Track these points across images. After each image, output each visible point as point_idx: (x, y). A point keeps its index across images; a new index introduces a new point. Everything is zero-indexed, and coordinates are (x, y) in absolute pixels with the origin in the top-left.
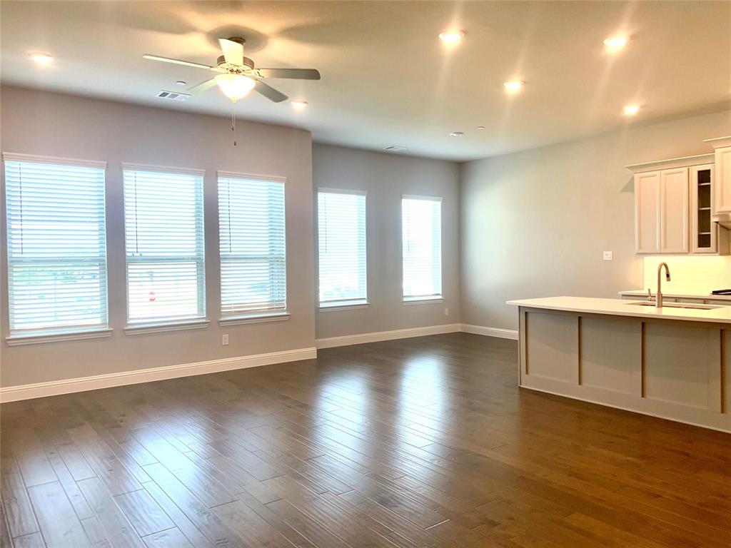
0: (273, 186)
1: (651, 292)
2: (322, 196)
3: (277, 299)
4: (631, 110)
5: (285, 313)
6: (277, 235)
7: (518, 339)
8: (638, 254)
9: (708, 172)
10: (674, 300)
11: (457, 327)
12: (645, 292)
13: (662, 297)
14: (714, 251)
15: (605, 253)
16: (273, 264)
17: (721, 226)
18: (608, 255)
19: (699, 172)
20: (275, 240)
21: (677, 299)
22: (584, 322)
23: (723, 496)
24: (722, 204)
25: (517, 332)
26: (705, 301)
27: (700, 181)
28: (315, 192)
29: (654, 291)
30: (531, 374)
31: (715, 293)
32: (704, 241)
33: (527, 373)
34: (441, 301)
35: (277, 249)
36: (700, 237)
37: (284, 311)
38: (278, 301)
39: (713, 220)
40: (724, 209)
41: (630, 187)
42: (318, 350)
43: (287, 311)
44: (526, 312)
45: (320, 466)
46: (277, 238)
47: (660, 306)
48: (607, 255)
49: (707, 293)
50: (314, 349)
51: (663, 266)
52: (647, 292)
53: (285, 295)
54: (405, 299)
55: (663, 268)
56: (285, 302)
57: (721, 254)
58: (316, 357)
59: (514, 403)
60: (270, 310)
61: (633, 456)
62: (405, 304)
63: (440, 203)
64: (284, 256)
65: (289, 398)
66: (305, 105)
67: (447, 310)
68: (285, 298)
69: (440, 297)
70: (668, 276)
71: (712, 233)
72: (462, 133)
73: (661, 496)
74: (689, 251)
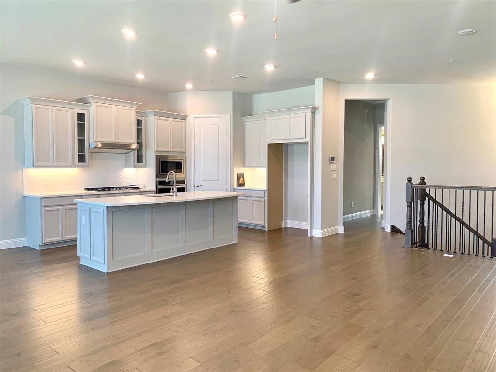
8: (35, 166)
9: (84, 115)
14: (87, 165)
19: (78, 114)
27: (79, 120)
33: (113, 260)
36: (79, 155)
44: (112, 212)
71: (86, 154)
74: (74, 165)
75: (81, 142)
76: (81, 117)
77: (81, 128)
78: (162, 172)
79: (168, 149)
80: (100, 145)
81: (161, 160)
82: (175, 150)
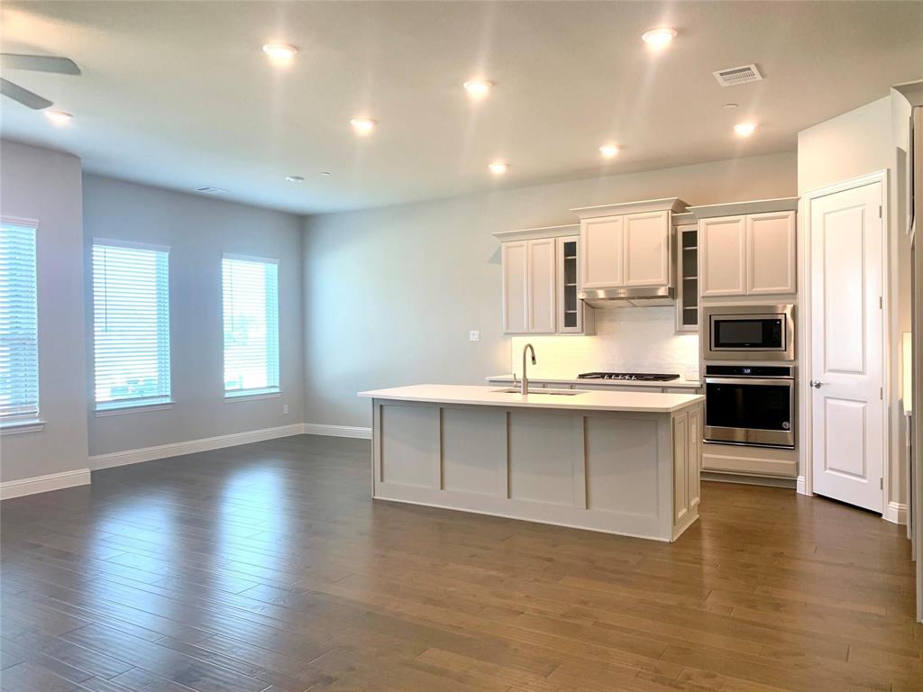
0: (18, 232)
1: (517, 377)
2: (98, 251)
3: (23, 400)
4: (498, 169)
5: (37, 421)
6: (23, 305)
7: (371, 438)
8: (506, 334)
9: (574, 244)
10: (542, 385)
11: (300, 428)
12: (510, 377)
13: (528, 382)
14: (580, 331)
15: (471, 332)
16: (16, 349)
17: (586, 303)
18: (474, 336)
19: (566, 244)
20: (21, 312)
21: (544, 384)
22: (447, 414)
23: (585, 603)
24: (587, 281)
25: (370, 429)
26: (572, 385)
27: (566, 254)
28: (88, 244)
29: (520, 376)
30: (386, 480)
31: (582, 376)
32: (570, 321)
33: (382, 481)
34: (279, 395)
35: (23, 326)
36: (567, 315)
37: (36, 418)
38: (26, 403)
39: (580, 296)
40: (590, 285)
41: (496, 258)
42: (92, 472)
43: (39, 417)
44: (381, 406)
45: (87, 640)
46: (23, 310)
47: (526, 392)
48: (474, 334)
49: (573, 378)
50: (87, 471)
51: (529, 348)
52: (513, 377)
53: (37, 394)
54: (227, 395)
55: (529, 349)
56: (37, 405)
57: (587, 335)
58: (89, 483)
59: (364, 519)
60: (13, 417)
61: (497, 569)
62: (227, 401)
63: (276, 266)
64: (36, 337)
65: (40, 546)
66: (68, 118)
67: (286, 407)
68: (37, 399)
69: (277, 390)
70: (533, 358)
71: (578, 311)
72: (302, 179)
73: (522, 613)
74: (556, 332)
75: (570, 292)
76: (570, 249)
77: (570, 266)
78: (716, 346)
79: (740, 291)
80: (601, 294)
81: (714, 319)
82: (757, 290)
